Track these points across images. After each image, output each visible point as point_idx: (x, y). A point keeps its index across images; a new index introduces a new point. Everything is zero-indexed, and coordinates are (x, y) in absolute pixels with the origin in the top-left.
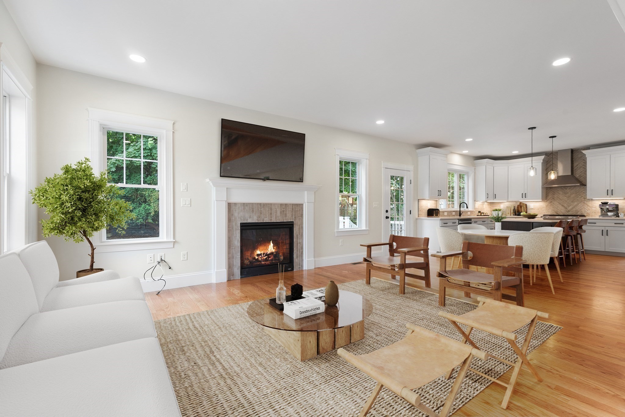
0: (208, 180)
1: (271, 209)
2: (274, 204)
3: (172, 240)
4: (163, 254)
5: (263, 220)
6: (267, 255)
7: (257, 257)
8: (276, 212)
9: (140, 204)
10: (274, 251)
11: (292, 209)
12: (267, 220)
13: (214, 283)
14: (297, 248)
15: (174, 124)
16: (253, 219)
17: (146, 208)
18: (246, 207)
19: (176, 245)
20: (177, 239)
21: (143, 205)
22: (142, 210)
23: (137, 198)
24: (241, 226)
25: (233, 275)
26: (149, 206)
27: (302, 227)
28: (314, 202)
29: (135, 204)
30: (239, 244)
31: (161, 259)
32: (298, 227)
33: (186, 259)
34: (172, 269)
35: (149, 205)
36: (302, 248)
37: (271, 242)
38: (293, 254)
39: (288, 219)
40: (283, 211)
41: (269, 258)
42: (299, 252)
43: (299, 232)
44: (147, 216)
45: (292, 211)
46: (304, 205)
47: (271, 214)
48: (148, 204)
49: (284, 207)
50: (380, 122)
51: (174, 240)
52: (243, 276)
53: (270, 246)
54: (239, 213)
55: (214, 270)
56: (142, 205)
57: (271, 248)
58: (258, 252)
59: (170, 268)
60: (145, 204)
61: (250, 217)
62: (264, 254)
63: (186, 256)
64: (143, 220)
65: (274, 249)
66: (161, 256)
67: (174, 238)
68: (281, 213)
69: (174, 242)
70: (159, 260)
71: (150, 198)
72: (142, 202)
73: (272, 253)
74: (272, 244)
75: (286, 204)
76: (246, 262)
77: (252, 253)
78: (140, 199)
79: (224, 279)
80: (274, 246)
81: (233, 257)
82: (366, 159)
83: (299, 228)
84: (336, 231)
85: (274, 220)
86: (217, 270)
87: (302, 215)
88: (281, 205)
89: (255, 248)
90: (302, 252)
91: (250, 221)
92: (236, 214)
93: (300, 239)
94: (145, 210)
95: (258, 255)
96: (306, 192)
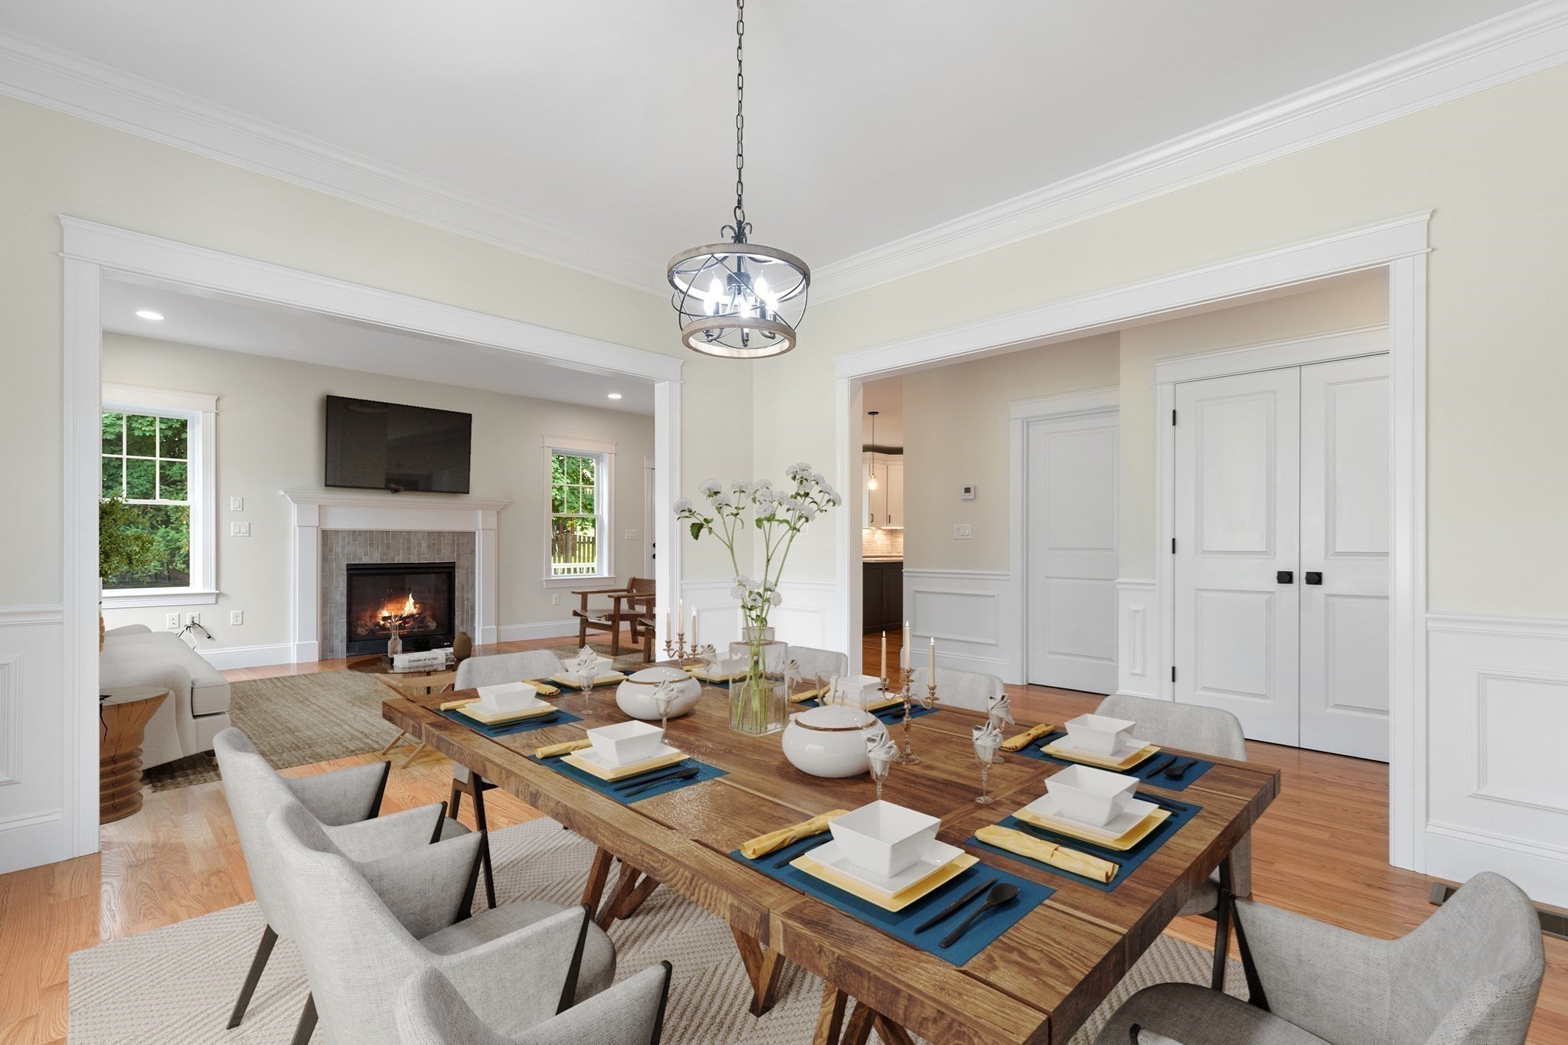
0: (282, 493)
1: (409, 541)
2: (416, 533)
3: (214, 590)
4: (196, 614)
5: (393, 559)
6: (401, 618)
7: (382, 623)
8: (419, 544)
9: (152, 528)
10: (415, 611)
11: (453, 541)
12: (400, 559)
13: (294, 664)
14: (463, 607)
15: (218, 400)
16: (374, 557)
17: (169, 538)
18: (358, 538)
19: (221, 600)
20: (223, 589)
21: (162, 530)
22: (158, 542)
23: (147, 513)
24: (348, 570)
25: (332, 651)
26: (177, 533)
27: (473, 573)
28: (496, 528)
29: (141, 527)
30: (344, 600)
31: (193, 622)
32: (464, 572)
33: (240, 622)
34: (213, 639)
35: (177, 530)
36: (473, 608)
37: (410, 596)
38: (454, 619)
39: (444, 556)
40: (434, 545)
41: (405, 624)
42: (467, 615)
43: (467, 581)
44: (173, 555)
45: (453, 545)
46: (477, 533)
47: (409, 549)
48: (175, 528)
49: (436, 537)
50: (615, 396)
51: (218, 592)
52: (353, 654)
53: (407, 603)
54: (343, 548)
55: (294, 642)
56: (158, 529)
57: (410, 607)
58: (385, 613)
59: (209, 637)
60: (166, 528)
61: (366, 554)
62: (396, 616)
63: (240, 618)
64: (162, 565)
65: (415, 608)
66: (193, 618)
67: (218, 586)
68: (429, 547)
69: (217, 594)
70: (189, 623)
71: (179, 514)
72: (160, 523)
73: (411, 616)
74: (411, 600)
75: (439, 533)
76: (361, 631)
77: (373, 616)
78: (153, 516)
79: (314, 656)
80: (415, 603)
81: (332, 621)
82: (610, 453)
83: (467, 574)
84: (544, 578)
85: (414, 559)
86: (299, 641)
87: (473, 552)
88: (430, 533)
89: (379, 606)
90: (474, 614)
91: (365, 560)
92: (338, 549)
93: (468, 592)
94: (167, 541)
95: (384, 619)
96: (480, 511)
